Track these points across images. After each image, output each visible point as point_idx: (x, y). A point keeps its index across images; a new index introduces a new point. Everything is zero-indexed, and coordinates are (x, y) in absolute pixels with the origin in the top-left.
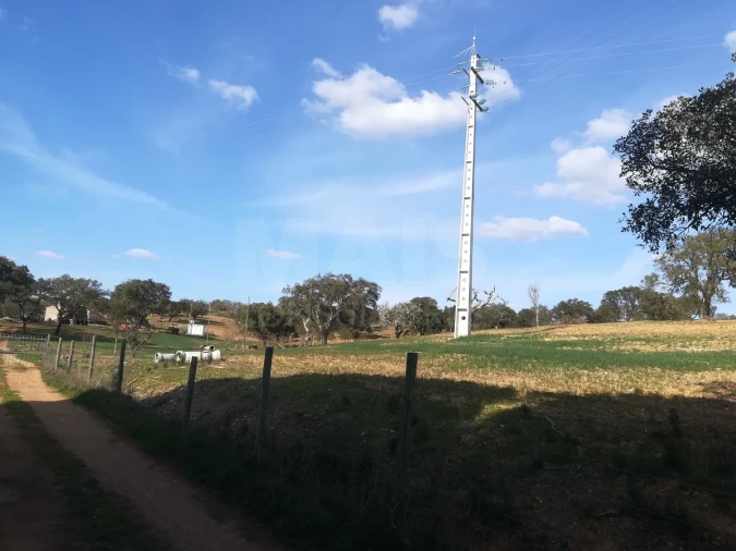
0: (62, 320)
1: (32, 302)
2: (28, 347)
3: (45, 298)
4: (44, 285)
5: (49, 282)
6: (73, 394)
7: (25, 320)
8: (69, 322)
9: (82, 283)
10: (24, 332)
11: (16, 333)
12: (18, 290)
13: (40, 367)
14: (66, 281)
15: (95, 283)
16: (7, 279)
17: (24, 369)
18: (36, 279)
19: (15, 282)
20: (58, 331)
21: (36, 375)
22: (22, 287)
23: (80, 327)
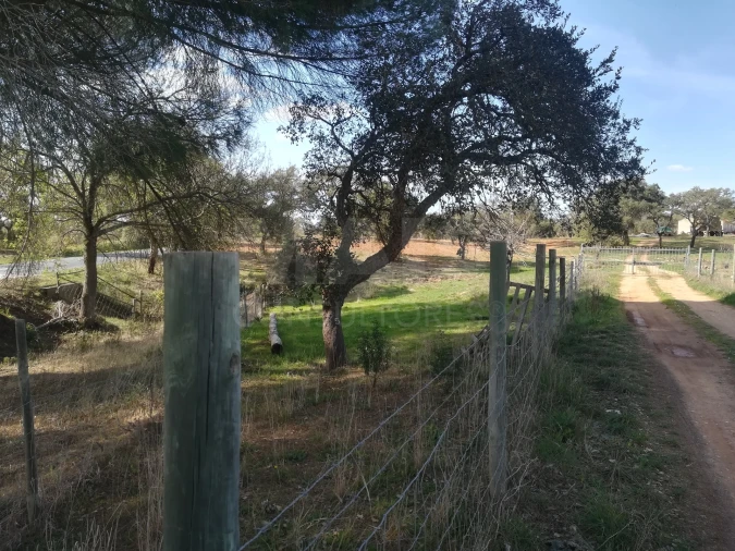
0: (697, 233)
1: (666, 217)
2: (666, 259)
3: (678, 212)
4: (677, 201)
5: (679, 197)
6: (720, 297)
7: (660, 235)
8: (702, 234)
9: (713, 194)
10: (660, 245)
11: (654, 246)
12: (652, 208)
13: (683, 275)
14: (697, 193)
15: (726, 192)
16: (642, 198)
17: (669, 277)
18: (667, 194)
19: (649, 200)
20: (693, 243)
21: (681, 282)
22: (655, 204)
23: (715, 238)
